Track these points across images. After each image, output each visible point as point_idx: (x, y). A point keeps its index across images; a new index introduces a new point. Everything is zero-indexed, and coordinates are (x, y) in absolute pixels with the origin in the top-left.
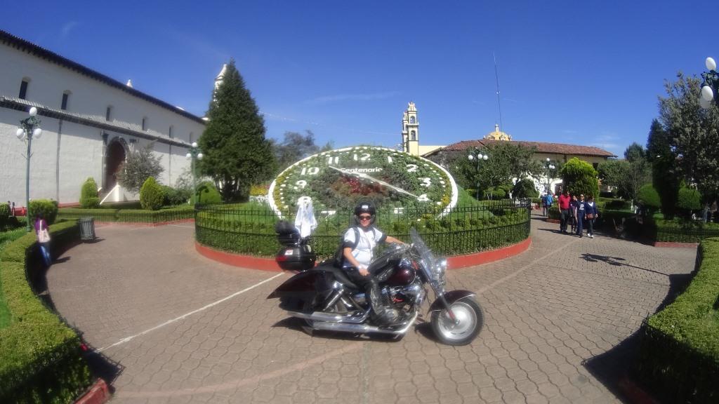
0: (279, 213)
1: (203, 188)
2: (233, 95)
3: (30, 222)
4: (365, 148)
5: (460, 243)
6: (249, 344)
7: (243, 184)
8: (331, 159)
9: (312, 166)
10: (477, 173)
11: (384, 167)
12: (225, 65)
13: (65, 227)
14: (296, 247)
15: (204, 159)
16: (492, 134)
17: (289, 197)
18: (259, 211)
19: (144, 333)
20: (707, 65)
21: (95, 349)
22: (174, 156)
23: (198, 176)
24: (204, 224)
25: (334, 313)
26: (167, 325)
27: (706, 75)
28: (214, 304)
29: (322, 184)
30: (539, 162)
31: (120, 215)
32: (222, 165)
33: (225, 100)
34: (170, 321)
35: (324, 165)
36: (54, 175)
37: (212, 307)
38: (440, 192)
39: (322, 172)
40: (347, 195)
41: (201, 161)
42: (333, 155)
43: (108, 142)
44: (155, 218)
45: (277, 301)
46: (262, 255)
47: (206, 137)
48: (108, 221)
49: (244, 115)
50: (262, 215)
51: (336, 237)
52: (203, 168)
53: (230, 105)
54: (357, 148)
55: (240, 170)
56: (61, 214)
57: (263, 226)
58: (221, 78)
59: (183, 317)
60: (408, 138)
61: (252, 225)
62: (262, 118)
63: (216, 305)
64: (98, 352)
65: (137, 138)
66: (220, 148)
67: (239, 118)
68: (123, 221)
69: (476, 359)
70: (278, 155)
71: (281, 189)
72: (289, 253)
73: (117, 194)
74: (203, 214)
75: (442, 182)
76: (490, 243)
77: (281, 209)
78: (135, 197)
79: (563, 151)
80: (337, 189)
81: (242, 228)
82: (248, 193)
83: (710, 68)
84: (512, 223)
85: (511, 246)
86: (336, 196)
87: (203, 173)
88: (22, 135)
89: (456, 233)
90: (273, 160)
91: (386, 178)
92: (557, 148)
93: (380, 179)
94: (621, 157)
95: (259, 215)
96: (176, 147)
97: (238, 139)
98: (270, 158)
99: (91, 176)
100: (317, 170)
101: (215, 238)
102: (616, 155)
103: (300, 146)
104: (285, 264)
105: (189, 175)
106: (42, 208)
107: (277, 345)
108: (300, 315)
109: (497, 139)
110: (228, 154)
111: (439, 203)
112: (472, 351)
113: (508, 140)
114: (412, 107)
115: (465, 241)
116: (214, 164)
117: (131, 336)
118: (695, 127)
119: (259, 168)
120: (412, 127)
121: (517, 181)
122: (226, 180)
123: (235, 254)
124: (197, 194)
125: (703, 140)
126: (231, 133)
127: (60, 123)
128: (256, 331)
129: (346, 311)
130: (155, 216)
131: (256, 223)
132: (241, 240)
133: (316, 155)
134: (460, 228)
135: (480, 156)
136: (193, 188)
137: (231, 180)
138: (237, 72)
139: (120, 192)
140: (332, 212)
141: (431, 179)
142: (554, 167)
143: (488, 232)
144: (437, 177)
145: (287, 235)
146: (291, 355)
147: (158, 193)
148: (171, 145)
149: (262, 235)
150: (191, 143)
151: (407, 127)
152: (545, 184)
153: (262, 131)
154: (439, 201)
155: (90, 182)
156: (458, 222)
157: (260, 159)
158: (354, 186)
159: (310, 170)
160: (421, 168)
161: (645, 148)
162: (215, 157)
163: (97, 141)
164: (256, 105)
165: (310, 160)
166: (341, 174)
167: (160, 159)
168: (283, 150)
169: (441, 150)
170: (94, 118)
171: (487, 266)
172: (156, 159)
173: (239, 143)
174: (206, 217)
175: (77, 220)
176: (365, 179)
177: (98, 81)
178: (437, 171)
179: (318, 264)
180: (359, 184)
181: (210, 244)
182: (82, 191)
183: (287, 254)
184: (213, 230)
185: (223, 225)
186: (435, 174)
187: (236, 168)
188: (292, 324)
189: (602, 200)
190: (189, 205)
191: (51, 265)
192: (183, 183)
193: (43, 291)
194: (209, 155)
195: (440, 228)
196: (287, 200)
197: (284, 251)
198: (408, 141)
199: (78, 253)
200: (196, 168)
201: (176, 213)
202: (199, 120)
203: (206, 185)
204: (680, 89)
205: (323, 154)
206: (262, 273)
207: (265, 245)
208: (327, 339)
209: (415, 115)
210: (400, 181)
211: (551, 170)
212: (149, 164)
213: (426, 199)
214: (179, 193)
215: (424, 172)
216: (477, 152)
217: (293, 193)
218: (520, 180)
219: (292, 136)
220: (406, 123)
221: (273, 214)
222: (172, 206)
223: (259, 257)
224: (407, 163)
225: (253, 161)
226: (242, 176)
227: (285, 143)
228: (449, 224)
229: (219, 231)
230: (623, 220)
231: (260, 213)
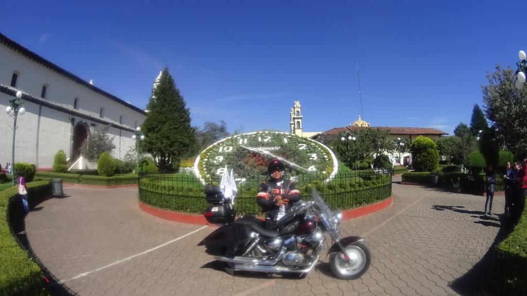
0: (203, 180)
1: (144, 162)
2: (167, 93)
3: (15, 179)
4: (267, 132)
5: (342, 201)
6: (183, 282)
7: (174, 160)
8: (241, 140)
9: (227, 145)
10: (348, 150)
11: (282, 146)
12: (161, 72)
13: (40, 185)
14: (221, 204)
15: (145, 141)
16: (355, 123)
17: (209, 167)
18: (188, 178)
19: (98, 270)
20: (519, 56)
21: (58, 280)
22: (123, 138)
23: (140, 153)
24: (145, 187)
25: (252, 257)
26: (116, 265)
27: (519, 64)
28: (154, 249)
29: (235, 159)
30: (392, 141)
31: (83, 179)
32: (159, 145)
33: (161, 97)
34: (118, 262)
35: (236, 145)
36: (35, 146)
37: (152, 252)
38: (324, 164)
39: (235, 150)
40: (255, 167)
41: (143, 141)
42: (243, 137)
43: (75, 126)
44: (109, 183)
45: (204, 248)
46: (190, 212)
47: (147, 124)
48: (74, 183)
49: (175, 108)
50: (190, 181)
51: (247, 198)
52: (145, 147)
53: (165, 100)
54: (260, 132)
55: (172, 149)
56: (39, 175)
57: (191, 190)
58: (158, 81)
59: (129, 258)
60: (294, 127)
61: (182, 189)
62: (188, 111)
63: (155, 250)
64: (61, 283)
65: (96, 123)
66: (157, 132)
67: (171, 111)
68: (84, 183)
69: (367, 290)
70: (199, 138)
71: (204, 163)
72: (215, 209)
73: (81, 163)
74: (145, 180)
75: (326, 157)
76: (364, 200)
77: (204, 177)
78: (94, 166)
79: (409, 133)
80: (247, 163)
81: (174, 191)
82: (178, 166)
83: (522, 59)
84: (380, 185)
85: (380, 202)
86: (246, 168)
87: (144, 151)
88: (10, 112)
89: (340, 194)
90: (197, 142)
91: (283, 154)
92: (404, 130)
93: (279, 155)
94: (452, 134)
95: (187, 181)
96: (124, 131)
97: (171, 126)
98: (194, 141)
99: (62, 149)
100: (231, 148)
101: (153, 199)
102: (448, 133)
103: (216, 132)
104: (211, 218)
105: (134, 152)
106: (24, 168)
107: (206, 283)
108: (224, 259)
109: (360, 125)
110: (163, 137)
111: (324, 172)
112: (363, 283)
113: (367, 126)
114: (297, 104)
115: (347, 200)
116: (152, 144)
117: (87, 271)
118: (510, 105)
119: (186, 148)
120: (298, 118)
121: (376, 156)
122: (162, 157)
123: (169, 211)
124: (140, 167)
125: (517, 114)
126: (165, 121)
127: (40, 108)
128: (188, 271)
129: (261, 256)
130: (108, 181)
131: (186, 188)
132: (174, 200)
133: (230, 138)
134: (343, 190)
135: (350, 138)
136: (137, 162)
137: (165, 157)
138: (170, 76)
139: (83, 163)
140: (244, 180)
141: (318, 154)
142: (403, 144)
143: (363, 192)
144: (322, 152)
145: (213, 195)
146: (217, 291)
147: (111, 164)
148: (120, 130)
149: (190, 197)
150: (136, 128)
151: (294, 118)
152: (397, 157)
153: (188, 120)
154: (324, 170)
155: (61, 153)
156: (341, 186)
157: (187, 141)
158: (259, 161)
159: (225, 148)
160: (309, 146)
161: (469, 126)
162: (153, 139)
163: (67, 123)
164: (184, 101)
165: (226, 141)
166: (249, 152)
167: (113, 139)
168: (203, 135)
169: (319, 135)
170: (65, 106)
171: (363, 218)
172: (110, 139)
173: (171, 129)
174: (147, 182)
175: (50, 180)
176: (268, 155)
177: (68, 78)
178: (322, 148)
179: (237, 220)
180: (263, 159)
181: (150, 203)
182: (55, 159)
183: (213, 210)
184: (152, 192)
185: (160, 189)
186: (320, 151)
187: (169, 148)
188: (216, 266)
189: (440, 167)
190: (134, 174)
191: (29, 211)
192: (130, 157)
193: (21, 231)
194: (149, 137)
195: (328, 190)
196: (209, 171)
197: (211, 208)
198: (294, 129)
199: (49, 205)
200: (139, 146)
201: (124, 179)
202: (142, 112)
203: (146, 159)
204: (497, 78)
205: (235, 136)
206: (190, 226)
207: (193, 204)
208: (246, 278)
209: (299, 110)
210: (294, 157)
211: (401, 147)
212: (105, 142)
213: (315, 170)
214: (127, 165)
215: (312, 149)
216: (348, 135)
217: (213, 166)
218: (379, 155)
219: (210, 125)
220: (293, 116)
221: (197, 181)
222: (122, 174)
223: (188, 214)
224: (299, 143)
225: (181, 143)
226: (174, 154)
227: (205, 130)
228: (334, 187)
229: (157, 193)
230: (459, 179)
231: (189, 180)
